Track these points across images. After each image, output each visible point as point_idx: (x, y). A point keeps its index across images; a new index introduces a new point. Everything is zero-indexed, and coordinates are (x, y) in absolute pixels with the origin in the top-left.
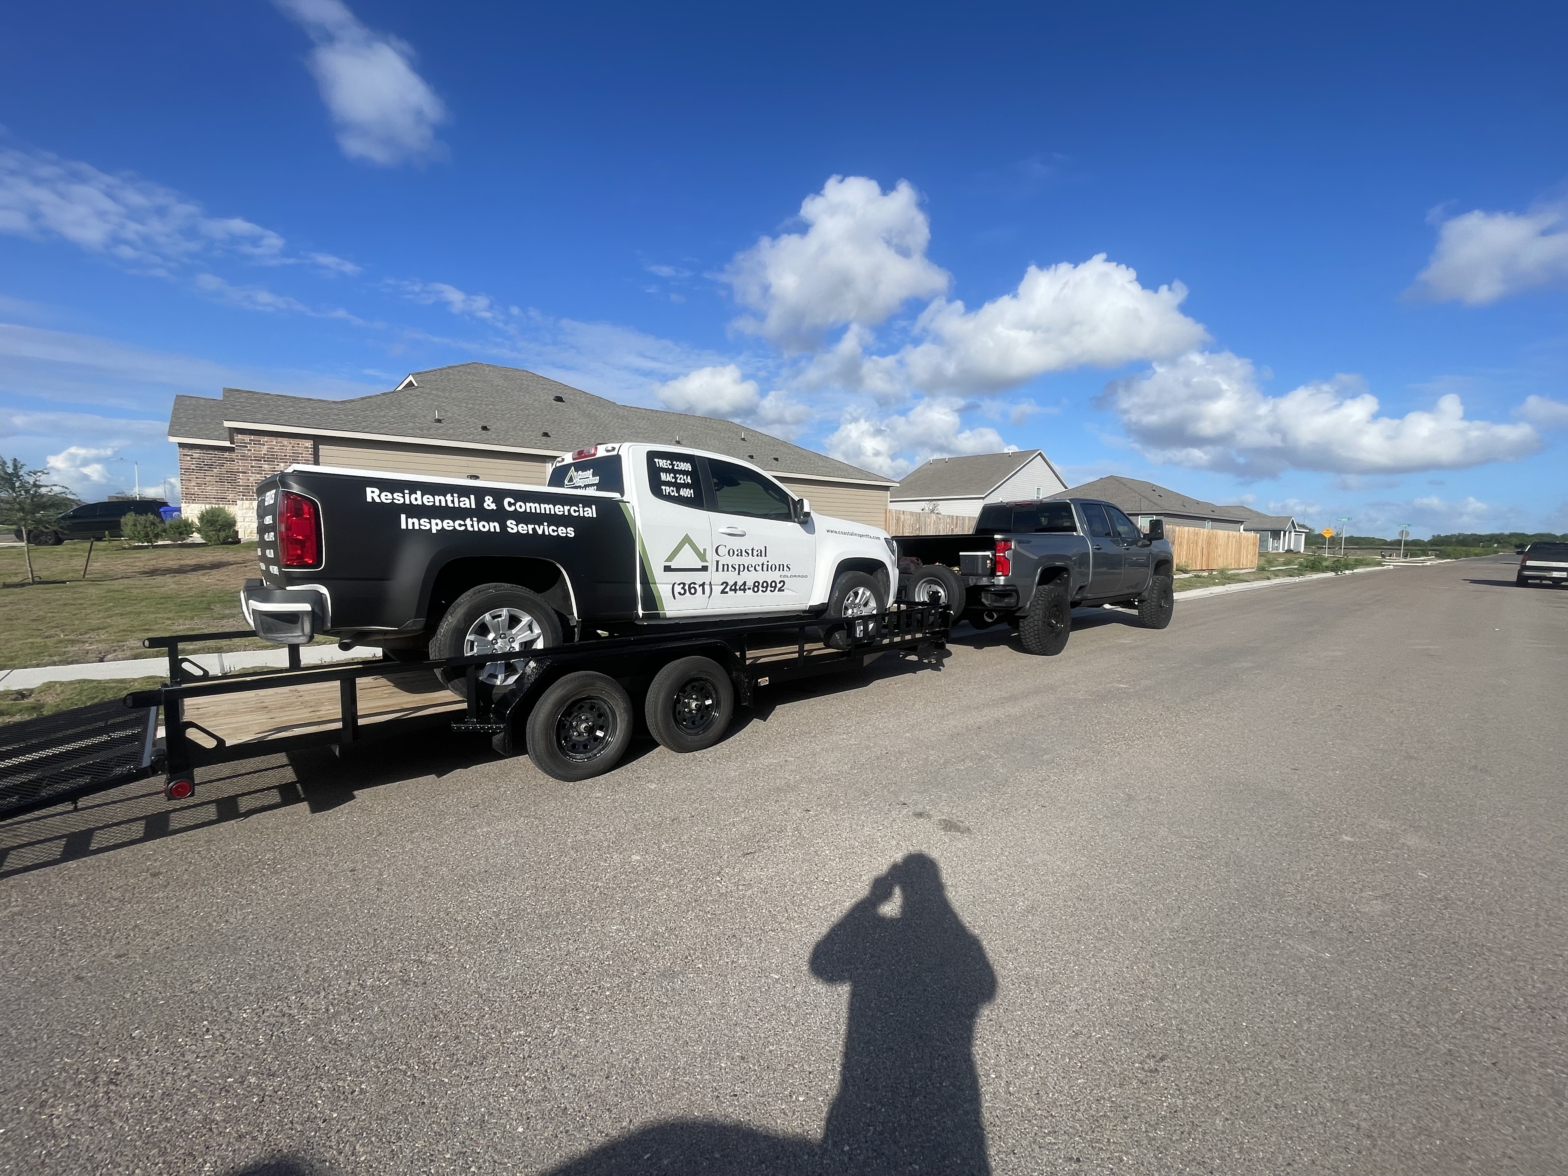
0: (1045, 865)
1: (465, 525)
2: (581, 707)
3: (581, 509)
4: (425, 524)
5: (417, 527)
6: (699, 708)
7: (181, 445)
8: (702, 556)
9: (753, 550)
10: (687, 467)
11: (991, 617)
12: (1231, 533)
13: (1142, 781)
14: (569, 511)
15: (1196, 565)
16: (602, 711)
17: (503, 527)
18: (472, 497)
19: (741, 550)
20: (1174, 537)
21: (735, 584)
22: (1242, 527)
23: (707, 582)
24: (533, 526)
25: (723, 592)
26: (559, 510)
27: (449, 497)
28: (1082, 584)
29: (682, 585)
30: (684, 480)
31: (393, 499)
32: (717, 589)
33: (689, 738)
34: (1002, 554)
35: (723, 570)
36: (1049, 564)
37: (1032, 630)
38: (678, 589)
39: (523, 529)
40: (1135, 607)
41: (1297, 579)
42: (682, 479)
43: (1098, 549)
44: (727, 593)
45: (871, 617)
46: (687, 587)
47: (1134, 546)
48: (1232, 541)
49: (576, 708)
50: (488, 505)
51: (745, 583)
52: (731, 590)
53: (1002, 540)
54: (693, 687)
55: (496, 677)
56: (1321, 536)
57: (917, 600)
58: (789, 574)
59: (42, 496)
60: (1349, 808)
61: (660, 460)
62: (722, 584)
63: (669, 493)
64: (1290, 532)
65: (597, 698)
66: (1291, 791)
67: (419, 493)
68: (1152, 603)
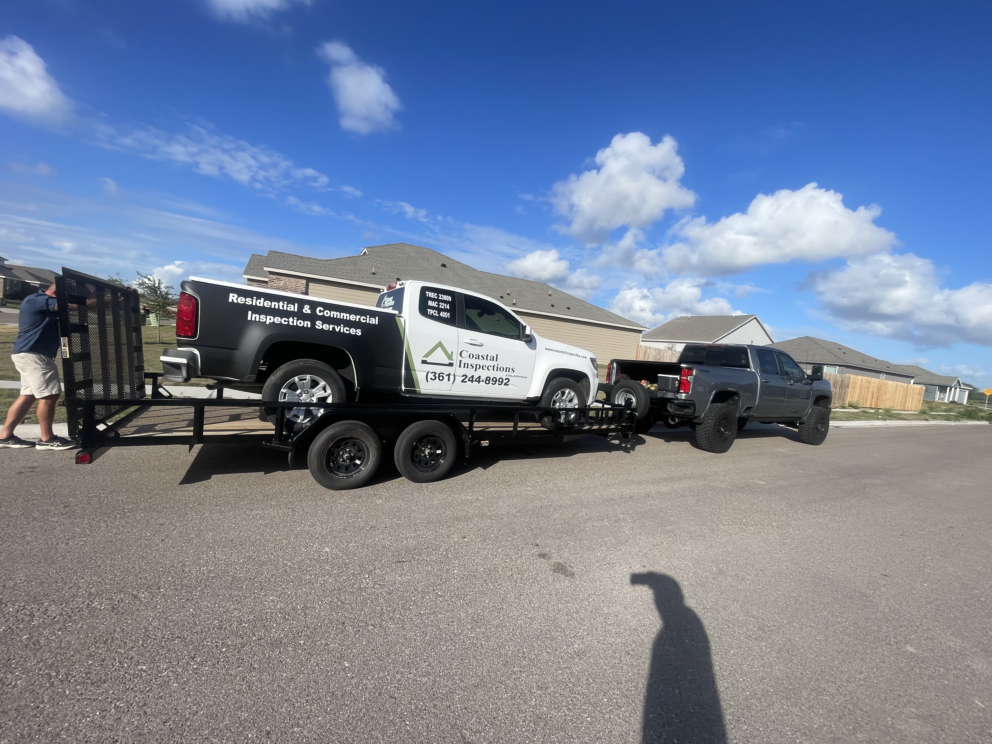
0: (616, 616)
1: (288, 321)
2: (346, 444)
3: (368, 319)
4: (263, 318)
5: (257, 320)
6: (431, 454)
7: (249, 280)
8: (450, 357)
9: (487, 356)
10: (449, 298)
11: (674, 421)
12: (899, 383)
13: (738, 561)
14: (360, 319)
15: (866, 404)
16: (361, 447)
17: (313, 324)
18: (296, 305)
19: (479, 355)
20: (849, 382)
21: (473, 377)
22: (912, 381)
23: (452, 374)
24: (333, 326)
25: (463, 381)
26: (353, 317)
27: (281, 304)
28: (750, 406)
29: (434, 374)
30: (444, 306)
31: (246, 301)
32: (459, 379)
33: (420, 473)
34: (685, 378)
35: (464, 367)
36: (723, 388)
37: (704, 433)
38: (431, 376)
39: (326, 327)
40: (796, 427)
41: (953, 423)
42: (442, 306)
43: (766, 382)
44: (466, 382)
45: (573, 410)
46: (437, 375)
47: (799, 384)
48: (900, 390)
49: (343, 443)
50: (306, 311)
51: (479, 377)
52: (469, 380)
53: (687, 368)
54: (429, 440)
55: (299, 417)
56: (983, 394)
57: (616, 403)
58: (513, 374)
59: (169, 299)
60: (925, 621)
61: (430, 293)
62: (463, 376)
63: (432, 314)
64: (955, 389)
65: (357, 439)
66: (873, 593)
67: (262, 299)
68: (810, 426)
